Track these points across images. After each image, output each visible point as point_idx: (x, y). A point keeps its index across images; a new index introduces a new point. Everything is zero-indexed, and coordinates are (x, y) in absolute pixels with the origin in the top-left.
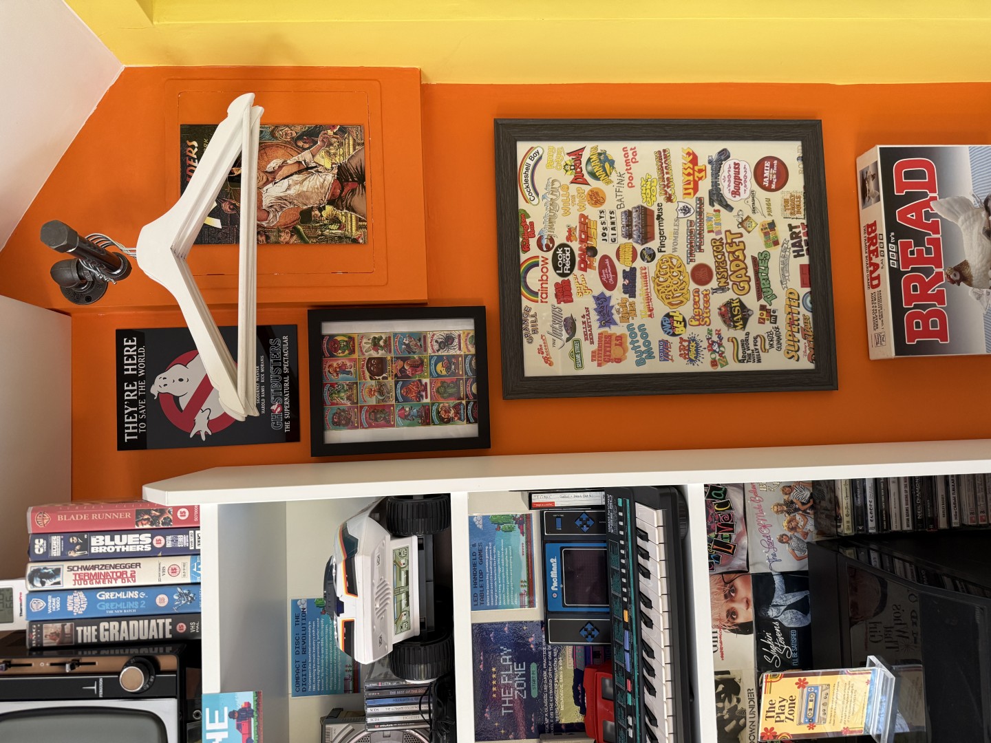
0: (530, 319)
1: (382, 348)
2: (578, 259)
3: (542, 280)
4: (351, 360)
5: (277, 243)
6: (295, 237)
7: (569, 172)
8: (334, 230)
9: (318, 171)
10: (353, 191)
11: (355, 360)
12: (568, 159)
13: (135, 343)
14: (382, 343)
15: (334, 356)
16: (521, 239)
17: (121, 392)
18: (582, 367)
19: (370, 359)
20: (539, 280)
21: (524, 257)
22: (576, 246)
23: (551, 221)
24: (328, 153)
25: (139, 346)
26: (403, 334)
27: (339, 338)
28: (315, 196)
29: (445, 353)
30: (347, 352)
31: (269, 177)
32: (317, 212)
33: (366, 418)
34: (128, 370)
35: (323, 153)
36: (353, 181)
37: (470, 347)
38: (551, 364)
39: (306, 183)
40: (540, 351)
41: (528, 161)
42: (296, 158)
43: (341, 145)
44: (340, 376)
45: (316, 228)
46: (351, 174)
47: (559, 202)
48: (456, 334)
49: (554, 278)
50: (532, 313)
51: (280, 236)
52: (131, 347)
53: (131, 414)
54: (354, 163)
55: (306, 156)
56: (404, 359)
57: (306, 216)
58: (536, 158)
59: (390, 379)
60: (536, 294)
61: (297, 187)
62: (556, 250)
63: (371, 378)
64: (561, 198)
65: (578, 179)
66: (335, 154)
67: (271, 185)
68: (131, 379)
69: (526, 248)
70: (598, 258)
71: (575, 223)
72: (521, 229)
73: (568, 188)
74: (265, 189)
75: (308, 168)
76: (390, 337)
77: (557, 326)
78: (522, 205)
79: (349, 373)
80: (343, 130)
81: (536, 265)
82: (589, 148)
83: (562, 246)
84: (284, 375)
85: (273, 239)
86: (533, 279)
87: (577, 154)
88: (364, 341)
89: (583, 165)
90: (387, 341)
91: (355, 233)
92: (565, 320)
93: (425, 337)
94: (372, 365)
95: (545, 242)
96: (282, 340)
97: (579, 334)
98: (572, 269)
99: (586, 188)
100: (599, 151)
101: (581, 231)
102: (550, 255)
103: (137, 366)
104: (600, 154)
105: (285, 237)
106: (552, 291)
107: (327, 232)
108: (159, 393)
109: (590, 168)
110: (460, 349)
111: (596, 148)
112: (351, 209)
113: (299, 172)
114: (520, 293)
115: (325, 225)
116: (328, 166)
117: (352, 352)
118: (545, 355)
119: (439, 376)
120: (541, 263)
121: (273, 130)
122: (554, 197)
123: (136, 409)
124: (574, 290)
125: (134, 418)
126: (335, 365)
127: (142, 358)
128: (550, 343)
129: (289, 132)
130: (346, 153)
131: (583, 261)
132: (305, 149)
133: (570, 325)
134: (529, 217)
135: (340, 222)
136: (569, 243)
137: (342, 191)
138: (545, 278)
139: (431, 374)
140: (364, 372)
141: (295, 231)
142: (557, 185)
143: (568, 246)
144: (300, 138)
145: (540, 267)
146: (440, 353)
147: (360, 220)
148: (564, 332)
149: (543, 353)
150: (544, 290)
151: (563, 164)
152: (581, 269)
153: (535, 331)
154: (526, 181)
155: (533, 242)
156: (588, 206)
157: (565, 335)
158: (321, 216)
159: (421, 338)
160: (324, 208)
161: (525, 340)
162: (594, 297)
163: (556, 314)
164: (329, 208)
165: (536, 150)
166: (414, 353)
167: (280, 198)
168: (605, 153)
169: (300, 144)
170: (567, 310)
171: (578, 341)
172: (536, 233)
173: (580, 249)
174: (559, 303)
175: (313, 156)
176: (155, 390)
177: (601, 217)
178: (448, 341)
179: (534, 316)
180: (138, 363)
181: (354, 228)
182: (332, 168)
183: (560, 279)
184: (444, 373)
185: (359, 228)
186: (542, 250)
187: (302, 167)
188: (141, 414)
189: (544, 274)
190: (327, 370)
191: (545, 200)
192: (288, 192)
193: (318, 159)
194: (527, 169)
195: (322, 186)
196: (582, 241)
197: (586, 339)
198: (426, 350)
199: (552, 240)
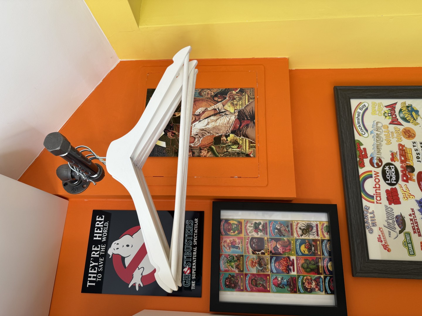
0: (370, 216)
1: (261, 231)
2: (401, 174)
3: (376, 187)
4: (239, 238)
5: (199, 156)
6: (210, 153)
7: (388, 117)
8: (235, 148)
9: (226, 114)
10: (247, 126)
11: (241, 238)
12: (386, 110)
13: (103, 219)
14: (260, 227)
15: (228, 235)
16: (358, 159)
17: (90, 251)
18: (414, 254)
19: (252, 238)
20: (374, 187)
21: (361, 171)
22: (398, 164)
23: (378, 148)
24: (233, 104)
25: (105, 221)
26: (276, 221)
27: (231, 222)
28: (223, 129)
29: (307, 238)
30: (236, 232)
31: (196, 118)
32: (224, 138)
33: (249, 283)
34: (96, 237)
35: (229, 104)
36: (248, 119)
37: (325, 234)
38: (389, 251)
39: (218, 121)
40: (380, 240)
41: (359, 110)
42: (213, 107)
43: (240, 99)
44: (232, 249)
45: (223, 148)
46: (246, 116)
47: (383, 136)
48: (314, 224)
49: (385, 187)
50: (370, 211)
51: (201, 152)
52: (100, 221)
53: (93, 267)
54: (248, 109)
55: (219, 105)
56: (277, 240)
57: (217, 140)
58: (364, 109)
59: (266, 254)
60: (372, 197)
61: (213, 123)
62: (384, 167)
63: (253, 253)
64: (384, 133)
65: (394, 122)
66: (237, 105)
67: (197, 122)
68: (98, 243)
69: (363, 166)
70: (416, 173)
71: (396, 150)
72: (358, 153)
73: (388, 127)
74: (194, 124)
75: (220, 113)
76: (266, 223)
77: (391, 221)
78: (357, 137)
79: (238, 248)
80: (242, 91)
81: (371, 177)
82: (400, 103)
83: (388, 164)
84: (193, 246)
85: (196, 154)
86: (369, 186)
87: (392, 107)
88: (249, 225)
89: (397, 113)
90: (265, 226)
91: (248, 151)
92: (397, 217)
93: (291, 225)
94: (254, 243)
95: (375, 161)
96: (194, 221)
97: (409, 228)
98: (397, 180)
99: (401, 128)
100: (407, 105)
101: (401, 155)
102: (380, 170)
103: (102, 235)
104: (408, 107)
105: (204, 153)
106: (384, 196)
107: (230, 150)
108: (113, 254)
109: (402, 115)
110: (318, 235)
111: (405, 103)
112: (246, 136)
113: (215, 115)
114: (361, 197)
115: (229, 145)
116: (232, 111)
117: (240, 232)
118: (383, 243)
119: (303, 255)
120: (374, 176)
121: (200, 92)
122: (379, 133)
123: (97, 264)
124: (401, 196)
125: (95, 270)
126: (228, 241)
127: (106, 229)
128: (387, 235)
129: (210, 92)
130: (243, 104)
131: (404, 175)
132: (218, 102)
133: (401, 221)
134: (362, 145)
135: (238, 144)
136: (393, 163)
137: (240, 126)
138: (377, 186)
139: (297, 253)
140: (248, 248)
141: (210, 149)
142: (379, 125)
143: (392, 165)
144: (216, 96)
145: (374, 178)
146: (303, 237)
147: (252, 143)
148: (397, 226)
149: (382, 241)
150: (379, 195)
151: (383, 112)
152: (404, 181)
153: (374, 224)
154: (359, 123)
155: (367, 161)
156: (403, 139)
157: (398, 229)
158: (227, 140)
159: (289, 225)
160: (229, 135)
161: (367, 231)
162: (416, 201)
163: (389, 213)
164: (232, 136)
165: (363, 104)
166: (284, 236)
167: (203, 130)
168: (411, 106)
169: (216, 99)
170: (397, 210)
171: (409, 234)
172: (369, 155)
173: (402, 167)
174: (390, 204)
175: (224, 106)
176: (110, 252)
177: (414, 146)
178: (308, 229)
179: (373, 213)
180: (103, 233)
181: (247, 148)
182: (235, 112)
183: (389, 188)
184: (307, 252)
185: (250, 147)
186: (373, 166)
187: (216, 112)
188: (100, 268)
189: (377, 183)
190: (223, 244)
191: (372, 135)
192: (207, 126)
193: (226, 107)
194: (359, 115)
195: (228, 123)
196: (402, 162)
197: (415, 232)
198: (292, 234)
199: (380, 161)
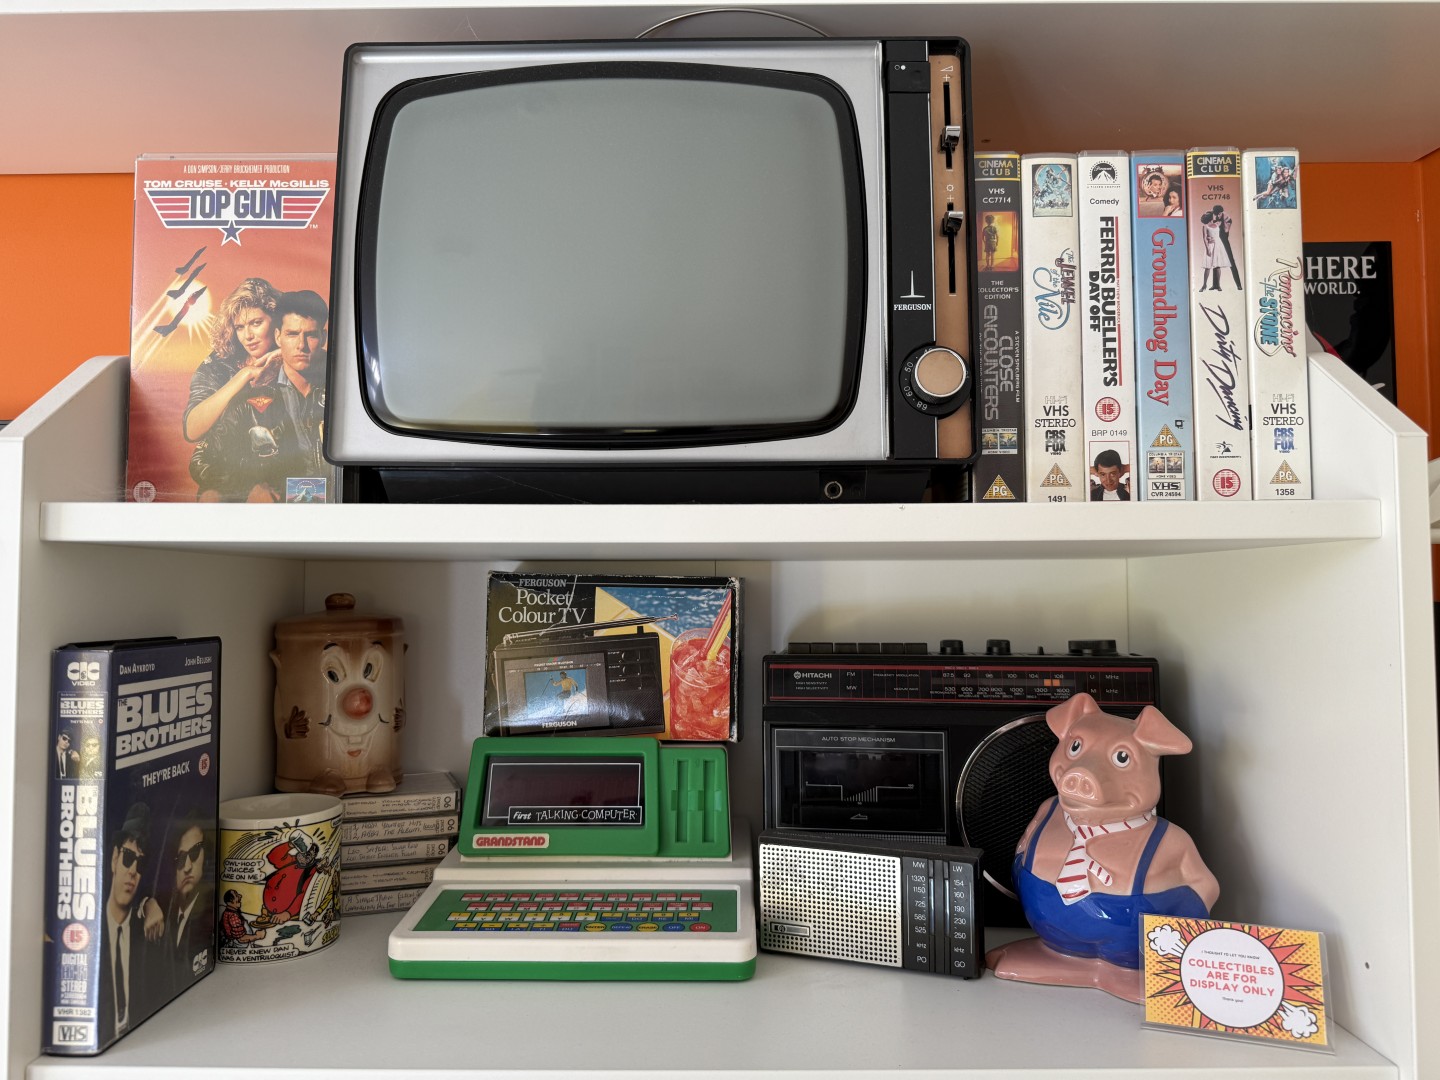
103: (1321, 281)
127: (1338, 289)
180: (1326, 280)
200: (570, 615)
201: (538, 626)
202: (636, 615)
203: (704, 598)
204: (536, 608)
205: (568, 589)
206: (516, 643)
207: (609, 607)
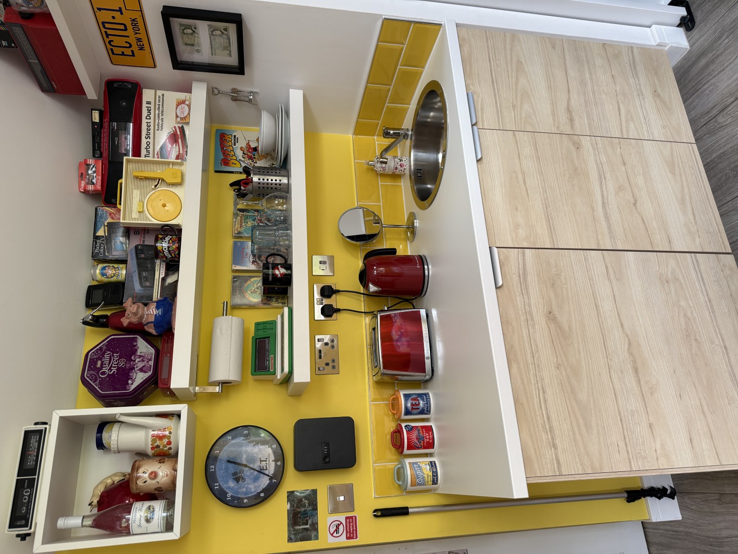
200: (102, 241)
201: (104, 248)
202: (103, 227)
203: (100, 213)
204: (100, 248)
205: (96, 242)
206: (108, 252)
207: (101, 233)
